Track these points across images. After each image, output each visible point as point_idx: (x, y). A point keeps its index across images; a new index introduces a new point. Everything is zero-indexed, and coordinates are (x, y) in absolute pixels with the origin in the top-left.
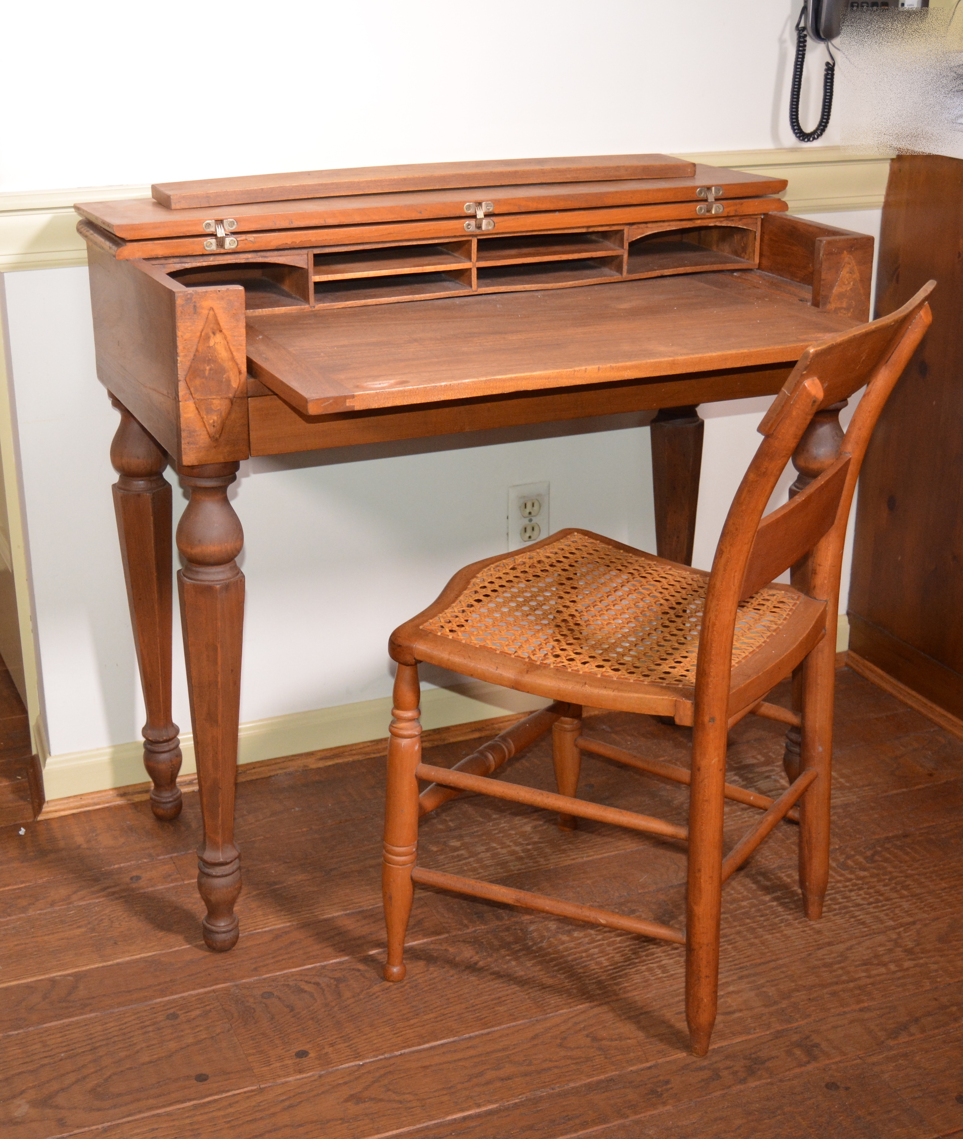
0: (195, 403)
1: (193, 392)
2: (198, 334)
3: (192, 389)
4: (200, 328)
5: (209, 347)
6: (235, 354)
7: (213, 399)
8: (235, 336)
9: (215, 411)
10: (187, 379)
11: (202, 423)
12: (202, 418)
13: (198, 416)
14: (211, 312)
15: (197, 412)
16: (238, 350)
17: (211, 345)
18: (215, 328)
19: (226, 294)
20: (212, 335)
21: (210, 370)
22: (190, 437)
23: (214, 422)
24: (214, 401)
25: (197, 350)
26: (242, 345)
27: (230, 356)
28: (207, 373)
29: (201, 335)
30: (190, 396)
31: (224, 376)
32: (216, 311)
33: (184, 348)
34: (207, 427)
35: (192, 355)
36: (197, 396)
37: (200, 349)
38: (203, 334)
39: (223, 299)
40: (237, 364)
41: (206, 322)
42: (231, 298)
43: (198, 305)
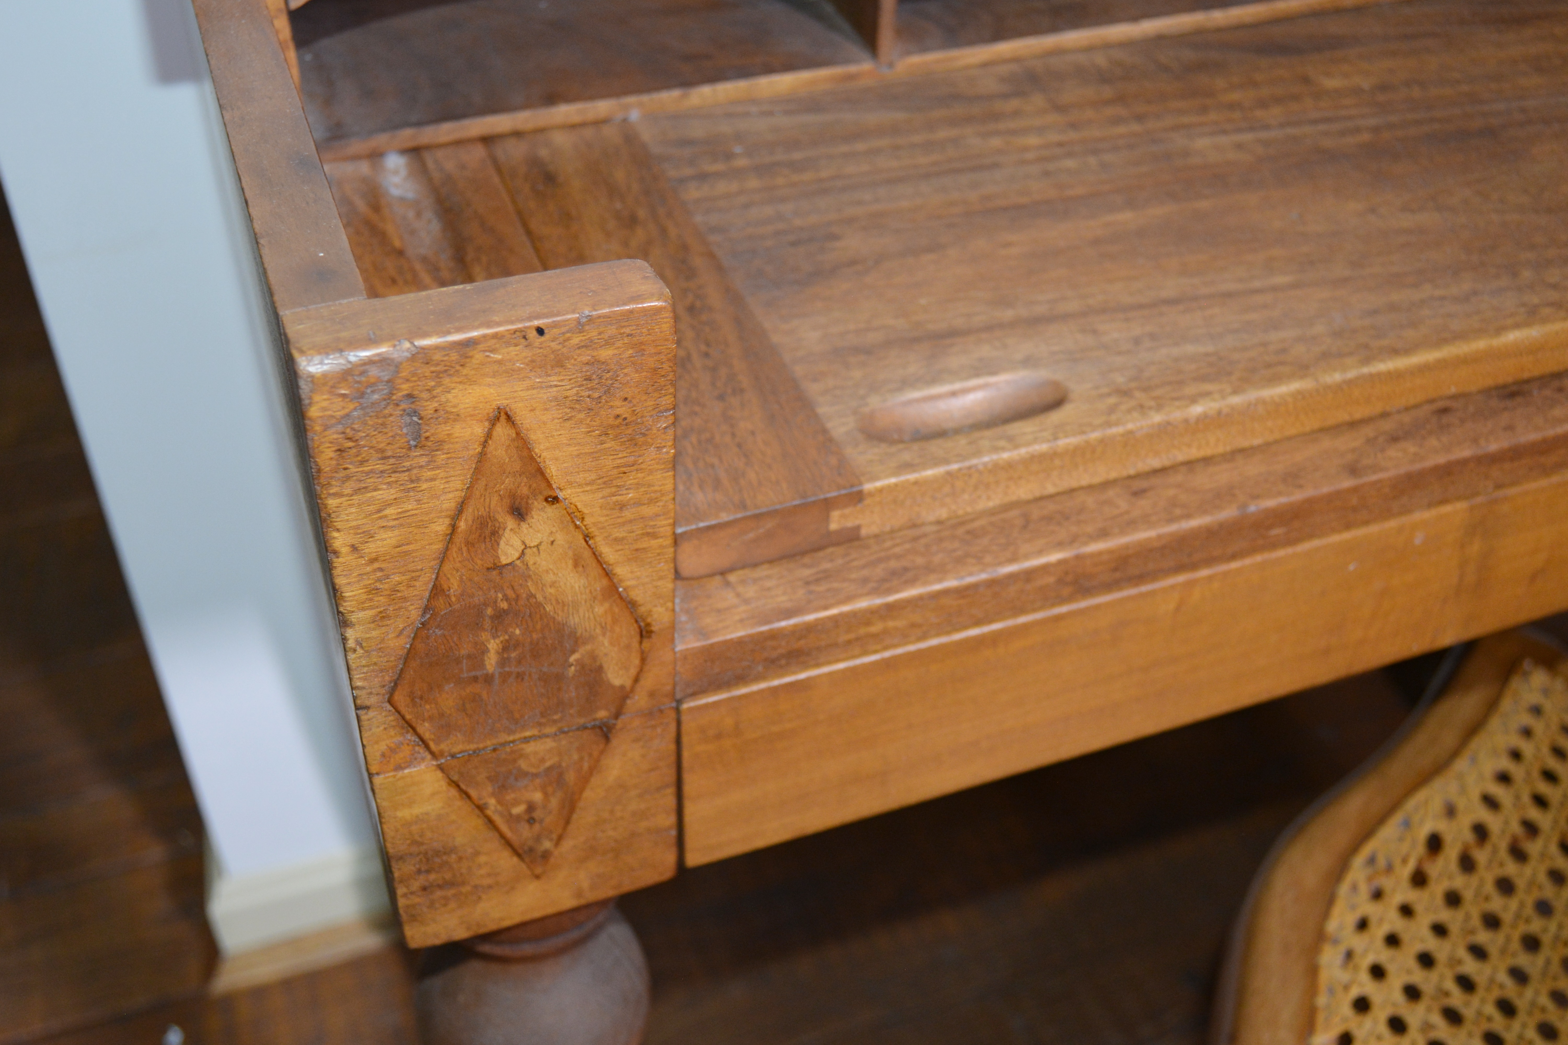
0: (440, 768)
1: (427, 736)
2: (441, 526)
3: (426, 729)
4: (449, 502)
5: (498, 567)
6: (621, 571)
7: (526, 740)
8: (622, 506)
9: (536, 775)
10: (400, 698)
11: (479, 822)
12: (481, 808)
13: (459, 803)
14: (502, 431)
15: (453, 792)
16: (637, 556)
17: (504, 560)
18: (525, 491)
19: (576, 340)
20: (511, 522)
21: (506, 648)
22: (428, 872)
23: (531, 807)
24: (529, 748)
25: (437, 590)
26: (654, 536)
27: (601, 584)
28: (491, 662)
29: (454, 527)
30: (421, 750)
31: (572, 659)
32: (525, 418)
33: (373, 591)
34: (504, 828)
35: (414, 613)
36: (456, 744)
37: (454, 585)
38: (462, 525)
39: (559, 363)
40: (631, 605)
41: (477, 471)
42: (605, 354)
43: (428, 408)
